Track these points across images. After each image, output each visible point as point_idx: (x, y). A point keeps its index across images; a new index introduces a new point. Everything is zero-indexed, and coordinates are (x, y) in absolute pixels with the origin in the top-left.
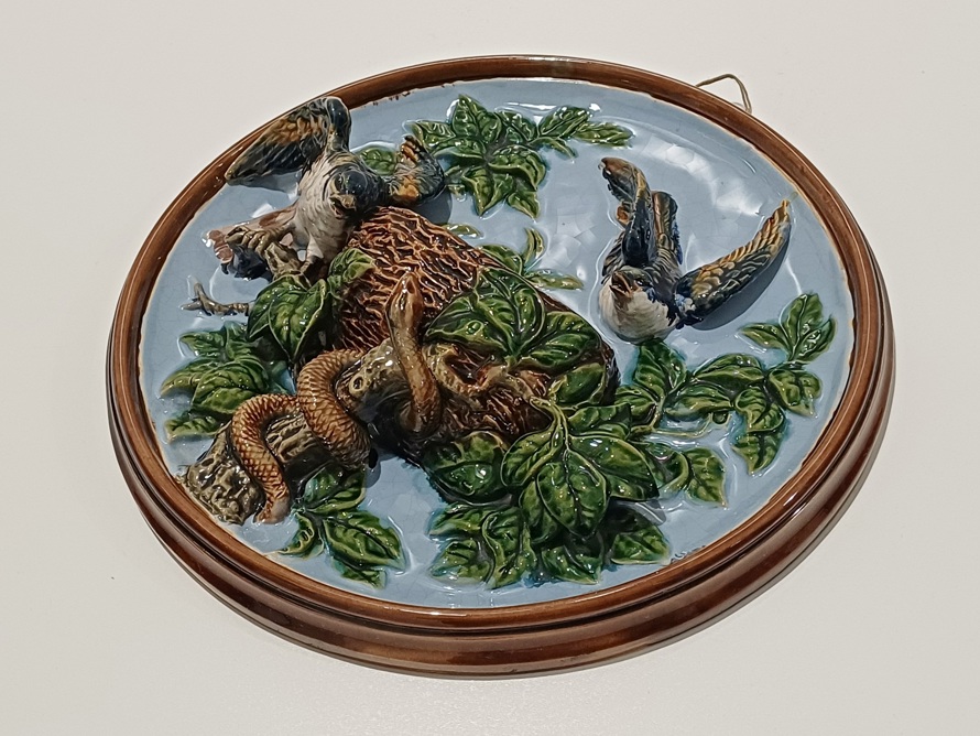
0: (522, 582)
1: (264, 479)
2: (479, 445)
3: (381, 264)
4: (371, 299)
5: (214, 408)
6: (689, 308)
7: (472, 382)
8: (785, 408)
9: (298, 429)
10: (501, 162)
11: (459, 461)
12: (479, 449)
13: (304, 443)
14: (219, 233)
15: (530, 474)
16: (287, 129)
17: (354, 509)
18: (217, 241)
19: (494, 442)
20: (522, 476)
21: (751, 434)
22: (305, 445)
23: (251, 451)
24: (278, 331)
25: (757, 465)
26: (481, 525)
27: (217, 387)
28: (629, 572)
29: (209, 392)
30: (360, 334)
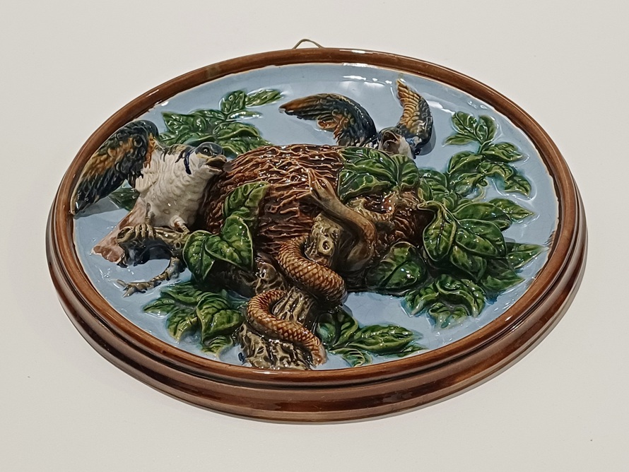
0: (487, 304)
1: (304, 338)
2: (399, 252)
4: (281, 204)
5: (221, 327)
6: (418, 142)
7: (385, 212)
8: (508, 162)
9: (296, 301)
10: (228, 133)
11: (394, 269)
12: (401, 255)
13: (306, 306)
14: (99, 247)
15: (451, 243)
16: (101, 162)
17: (359, 329)
18: (102, 252)
19: (406, 246)
20: (445, 248)
21: (508, 180)
22: (308, 308)
23: (287, 325)
24: (231, 257)
25: (527, 191)
26: (436, 290)
27: (213, 315)
28: (530, 271)
29: (211, 320)
30: (282, 232)
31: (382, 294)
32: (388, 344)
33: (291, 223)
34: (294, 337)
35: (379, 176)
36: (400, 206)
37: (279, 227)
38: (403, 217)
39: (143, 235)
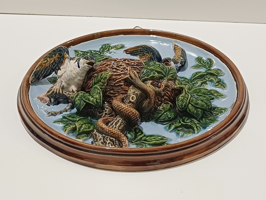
0: (202, 129)
1: (120, 136)
3: (114, 72)
4: (116, 82)
5: (85, 130)
6: (180, 66)
7: (160, 87)
8: (217, 76)
9: (118, 121)
10: (100, 59)
11: (163, 113)
12: (166, 107)
13: (122, 124)
14: (39, 97)
15: (188, 103)
16: (44, 63)
17: (145, 136)
18: (40, 99)
19: (169, 104)
20: (185, 106)
21: (217, 83)
22: (123, 124)
23: (113, 130)
25: (224, 87)
26: (180, 122)
27: (82, 125)
28: (222, 118)
29: (81, 127)
30: (116, 94)
31: (157, 123)
32: (156, 142)
33: (120, 90)
34: (115, 135)
35: (158, 72)
36: (167, 86)
37: (114, 91)
38: (168, 90)
39: (58, 92)
